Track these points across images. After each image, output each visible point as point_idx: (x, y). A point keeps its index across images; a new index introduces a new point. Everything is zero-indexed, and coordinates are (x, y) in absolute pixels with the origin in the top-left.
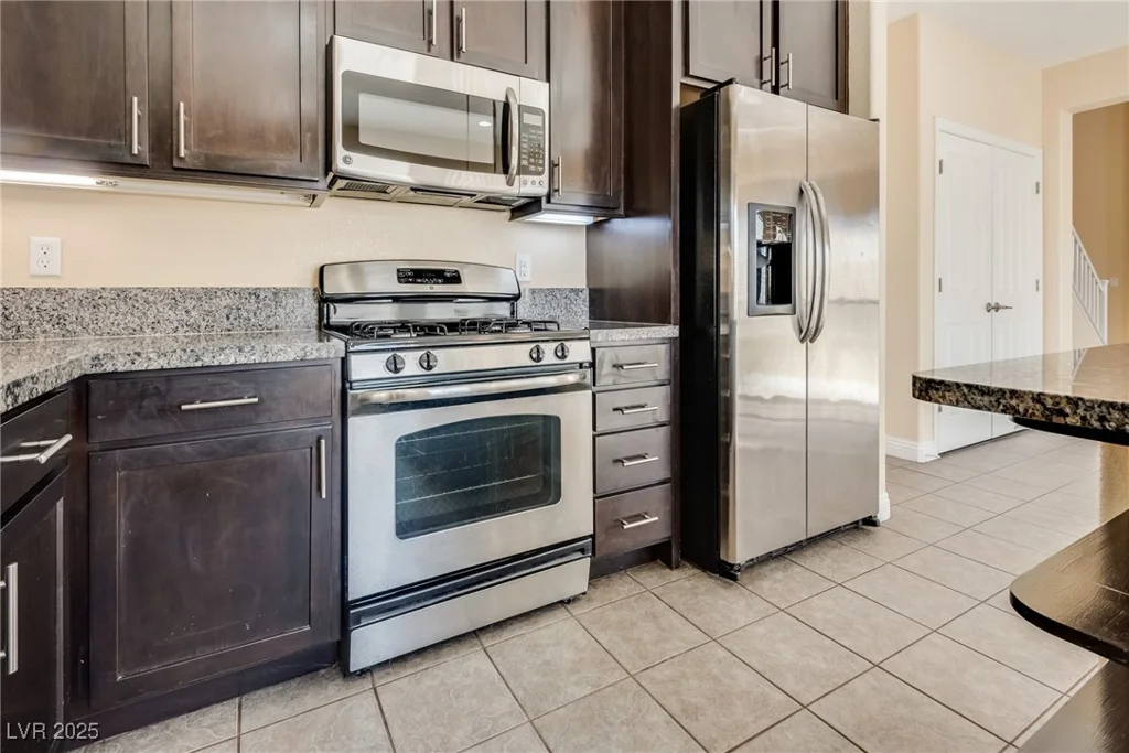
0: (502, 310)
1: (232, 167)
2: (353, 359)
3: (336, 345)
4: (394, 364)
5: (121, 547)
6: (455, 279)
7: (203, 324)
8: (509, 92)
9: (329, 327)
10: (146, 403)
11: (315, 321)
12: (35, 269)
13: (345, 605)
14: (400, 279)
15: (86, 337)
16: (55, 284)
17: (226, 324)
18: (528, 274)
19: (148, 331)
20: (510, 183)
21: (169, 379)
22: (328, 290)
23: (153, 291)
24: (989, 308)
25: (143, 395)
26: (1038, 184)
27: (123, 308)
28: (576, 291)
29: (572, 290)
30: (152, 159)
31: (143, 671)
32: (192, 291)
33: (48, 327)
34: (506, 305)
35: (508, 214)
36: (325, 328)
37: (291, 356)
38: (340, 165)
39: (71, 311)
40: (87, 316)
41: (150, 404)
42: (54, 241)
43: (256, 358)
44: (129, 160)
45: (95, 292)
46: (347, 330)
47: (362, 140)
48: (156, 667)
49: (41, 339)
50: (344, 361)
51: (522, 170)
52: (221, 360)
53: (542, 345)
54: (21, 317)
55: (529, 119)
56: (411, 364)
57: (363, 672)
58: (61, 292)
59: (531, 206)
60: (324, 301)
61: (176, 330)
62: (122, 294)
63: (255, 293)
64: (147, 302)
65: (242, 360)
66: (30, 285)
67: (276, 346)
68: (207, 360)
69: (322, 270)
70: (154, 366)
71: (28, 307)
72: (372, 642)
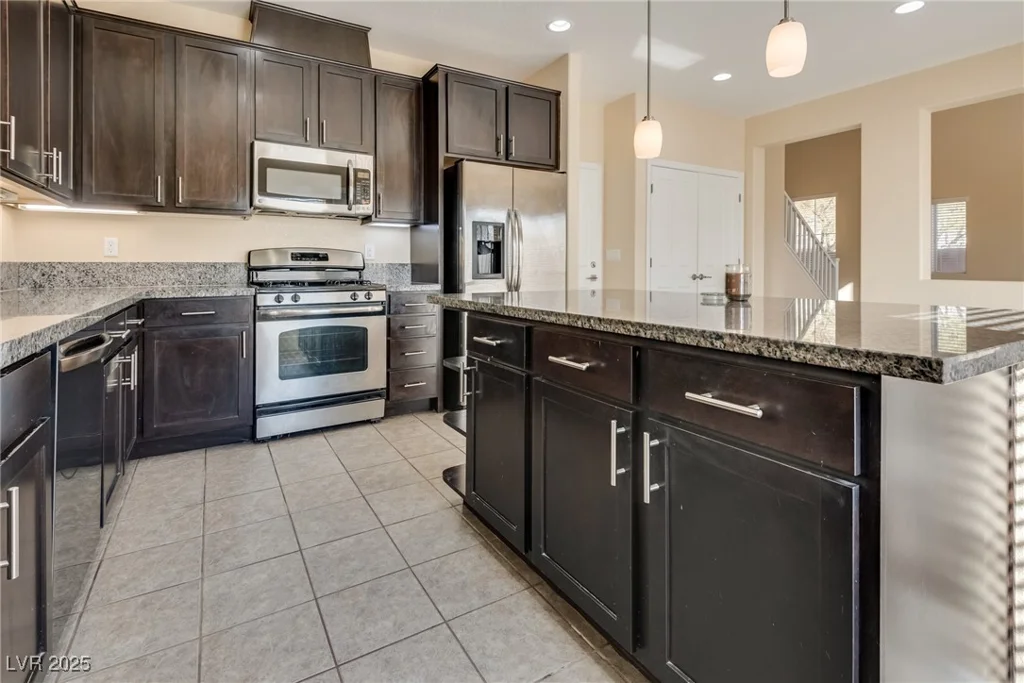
0: (354, 275)
1: (203, 205)
2: (259, 296)
3: (252, 291)
4: (278, 299)
5: (156, 373)
6: (325, 258)
7: (187, 281)
8: (350, 162)
9: (253, 283)
10: (167, 312)
11: (246, 280)
12: (107, 253)
13: (255, 407)
14: (292, 258)
15: (130, 287)
16: (115, 261)
17: (199, 281)
18: (373, 255)
19: (160, 284)
20: (350, 209)
21: (177, 303)
22: (252, 264)
23: (162, 264)
24: (694, 277)
25: (165, 308)
26: (740, 196)
27: (148, 272)
28: (403, 265)
29: (401, 265)
30: (166, 203)
31: (164, 425)
32: (182, 264)
33: (112, 281)
34: (357, 273)
35: (359, 221)
36: (251, 283)
37: (230, 294)
38: (256, 202)
39: (123, 273)
40: (130, 276)
41: (169, 312)
42: (115, 240)
43: (214, 294)
44: (156, 204)
45: (134, 264)
46: (261, 285)
47: (268, 191)
48: (170, 424)
49: (109, 287)
50: (255, 297)
51: (356, 202)
52: (199, 294)
53: (357, 293)
54: (99, 276)
55: (360, 175)
56: (287, 299)
57: (263, 441)
58: (118, 264)
59: (367, 219)
60: (250, 269)
61: (173, 284)
62: (148, 266)
63: (214, 265)
64: (159, 269)
65: (208, 295)
66: (104, 261)
67: (223, 290)
68: (193, 295)
69: (250, 253)
70: (171, 296)
71: (103, 271)
72: (268, 425)
